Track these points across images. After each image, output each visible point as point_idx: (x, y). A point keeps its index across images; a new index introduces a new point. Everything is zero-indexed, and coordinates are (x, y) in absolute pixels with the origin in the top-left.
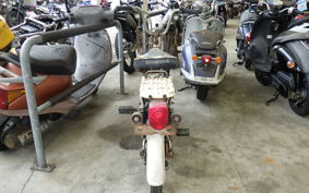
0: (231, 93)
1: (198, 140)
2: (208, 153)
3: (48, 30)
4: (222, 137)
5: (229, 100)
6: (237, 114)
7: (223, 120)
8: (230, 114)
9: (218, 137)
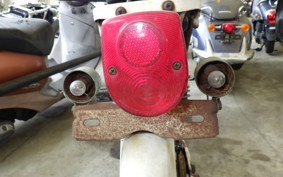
0: (257, 79)
1: (226, 141)
2: (247, 162)
3: (34, 16)
4: (264, 136)
5: (258, 86)
6: (275, 104)
7: (257, 112)
8: (265, 104)
9: (257, 136)
